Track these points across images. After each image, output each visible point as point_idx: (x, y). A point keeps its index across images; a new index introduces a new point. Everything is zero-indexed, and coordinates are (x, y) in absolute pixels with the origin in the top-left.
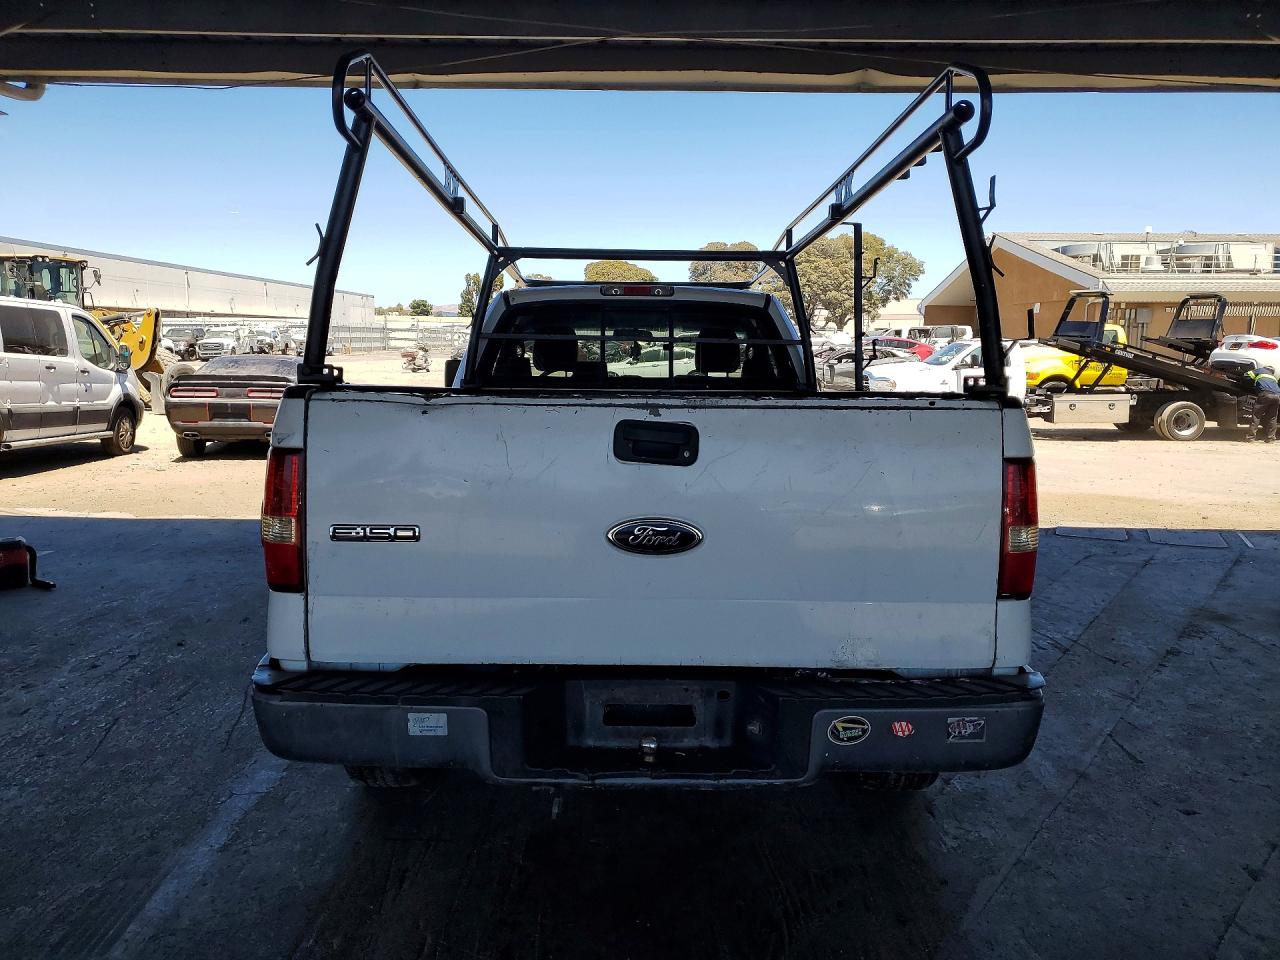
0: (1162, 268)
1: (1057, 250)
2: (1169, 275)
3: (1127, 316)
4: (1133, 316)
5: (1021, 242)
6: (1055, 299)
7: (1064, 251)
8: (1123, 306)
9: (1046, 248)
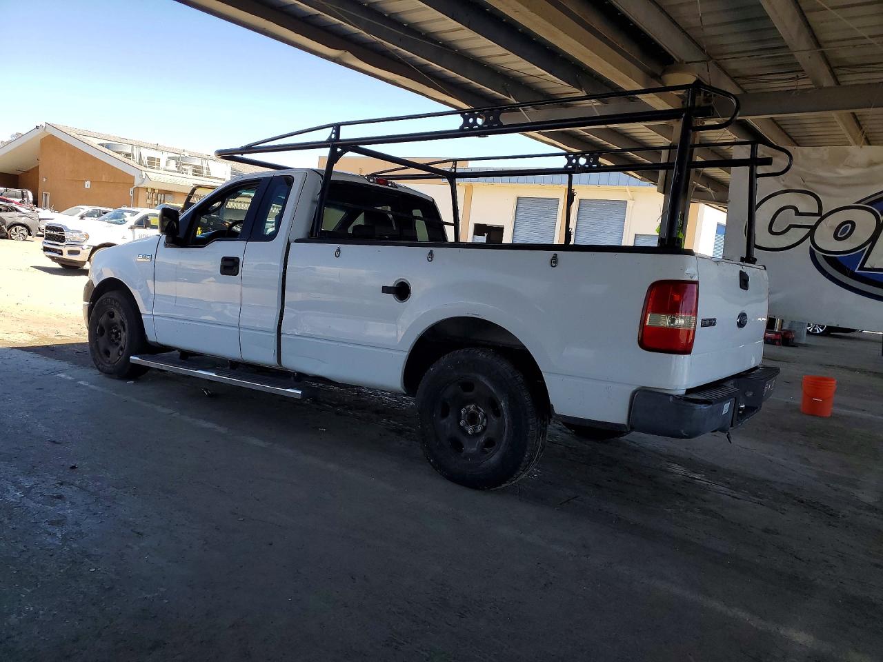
0: (176, 170)
1: (102, 145)
2: (180, 175)
3: (159, 199)
4: (162, 199)
5: (73, 134)
6: (104, 180)
7: (107, 146)
8: (156, 191)
9: (95, 142)
